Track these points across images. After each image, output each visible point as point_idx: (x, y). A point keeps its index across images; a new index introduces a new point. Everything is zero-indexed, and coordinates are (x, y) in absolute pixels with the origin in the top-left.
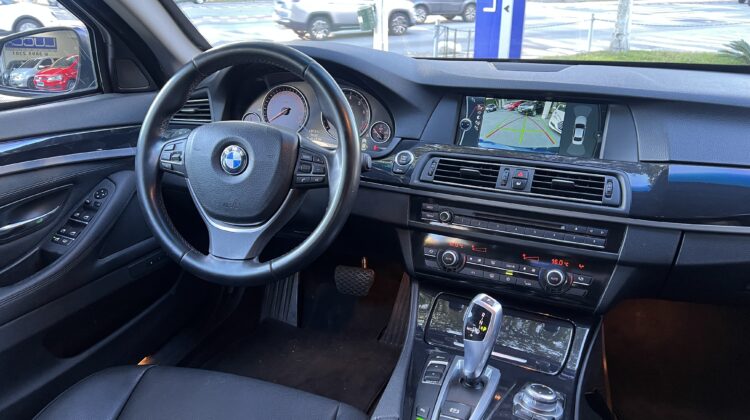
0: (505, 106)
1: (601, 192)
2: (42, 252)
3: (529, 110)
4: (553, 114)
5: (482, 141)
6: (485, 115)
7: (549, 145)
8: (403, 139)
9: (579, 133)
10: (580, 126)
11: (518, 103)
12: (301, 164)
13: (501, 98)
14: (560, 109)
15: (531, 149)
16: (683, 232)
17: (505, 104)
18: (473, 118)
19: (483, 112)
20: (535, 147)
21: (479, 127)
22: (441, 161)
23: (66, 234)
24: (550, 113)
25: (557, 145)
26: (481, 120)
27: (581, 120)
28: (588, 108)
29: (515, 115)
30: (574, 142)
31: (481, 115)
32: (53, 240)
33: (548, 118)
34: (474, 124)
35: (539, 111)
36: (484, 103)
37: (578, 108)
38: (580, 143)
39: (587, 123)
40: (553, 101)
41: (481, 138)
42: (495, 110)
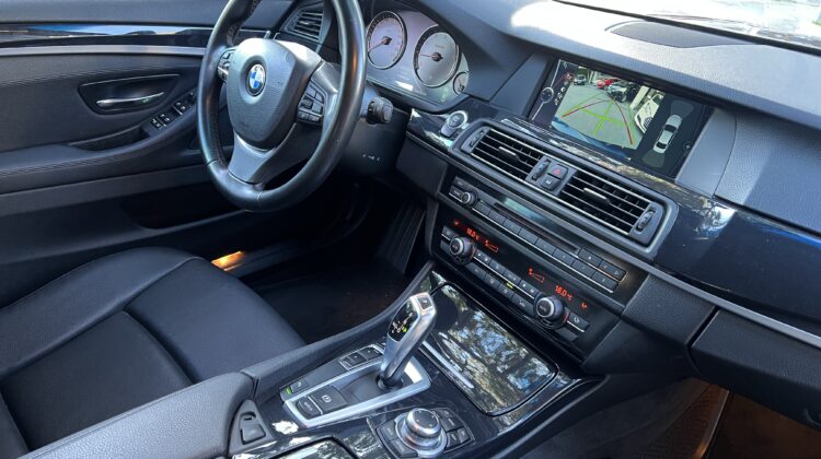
0: (596, 82)
1: (633, 221)
2: (141, 130)
3: (620, 93)
4: (645, 105)
5: (556, 120)
6: (572, 87)
7: (625, 144)
8: (471, 96)
9: (665, 138)
10: (670, 128)
11: (611, 81)
12: (306, 98)
13: (595, 70)
14: (656, 100)
15: (604, 144)
16: (718, 308)
17: (597, 78)
18: (557, 90)
19: (570, 82)
20: (610, 141)
21: (560, 101)
22: (490, 133)
23: (163, 119)
24: (642, 102)
25: (635, 147)
26: (564, 94)
27: (674, 121)
28: (689, 107)
29: (602, 95)
30: (656, 149)
31: (567, 87)
32: (152, 122)
33: (637, 109)
34: (556, 96)
35: (631, 96)
36: (574, 72)
37: (678, 103)
38: (662, 151)
39: (680, 127)
40: (651, 87)
41: (556, 116)
42: (583, 84)
